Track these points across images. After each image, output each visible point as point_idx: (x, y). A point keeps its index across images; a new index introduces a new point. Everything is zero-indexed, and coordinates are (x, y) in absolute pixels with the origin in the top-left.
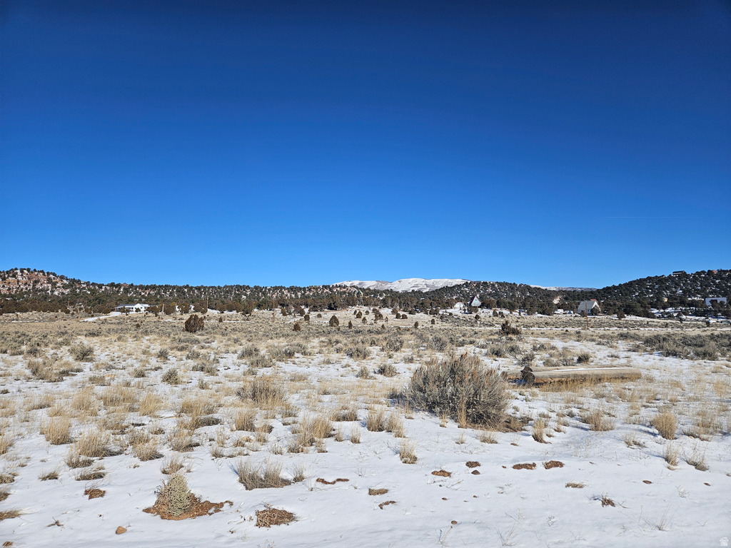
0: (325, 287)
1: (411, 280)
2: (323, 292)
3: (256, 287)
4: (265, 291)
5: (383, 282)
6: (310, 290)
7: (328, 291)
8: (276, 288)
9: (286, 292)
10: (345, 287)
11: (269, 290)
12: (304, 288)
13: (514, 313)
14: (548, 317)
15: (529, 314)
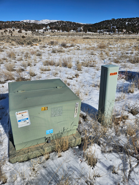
0: (12, 21)
1: (45, 20)
2: (12, 23)
5: (37, 21)
6: (7, 23)
7: (13, 23)
10: (19, 22)
12: (5, 22)
13: (58, 31)
14: (67, 32)
15: (62, 32)
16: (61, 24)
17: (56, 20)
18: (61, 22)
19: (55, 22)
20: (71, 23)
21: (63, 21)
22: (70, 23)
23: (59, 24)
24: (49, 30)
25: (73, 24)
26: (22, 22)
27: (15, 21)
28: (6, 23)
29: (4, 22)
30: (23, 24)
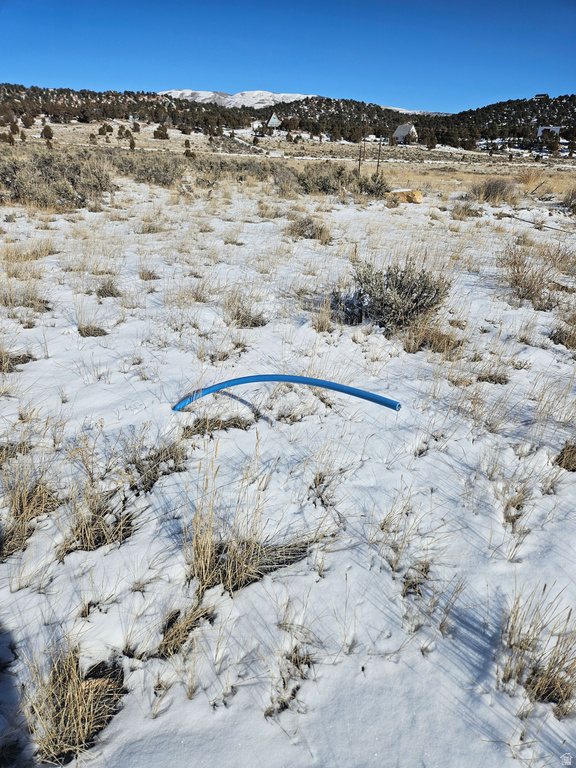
0: (130, 93)
1: (256, 93)
2: (125, 101)
3: (34, 89)
4: (47, 94)
5: (221, 94)
6: (107, 97)
7: (132, 99)
8: (61, 91)
9: (75, 98)
10: (154, 95)
11: (53, 93)
12: (100, 94)
13: (315, 138)
14: (351, 144)
15: (331, 140)
16: (319, 110)
17: (299, 95)
18: (321, 100)
19: (297, 103)
20: (360, 106)
21: (329, 100)
22: (356, 107)
23: (311, 108)
24: (275, 131)
25: (368, 113)
26: (166, 95)
27: (138, 93)
28: (101, 100)
29: (94, 95)
30: (170, 105)
